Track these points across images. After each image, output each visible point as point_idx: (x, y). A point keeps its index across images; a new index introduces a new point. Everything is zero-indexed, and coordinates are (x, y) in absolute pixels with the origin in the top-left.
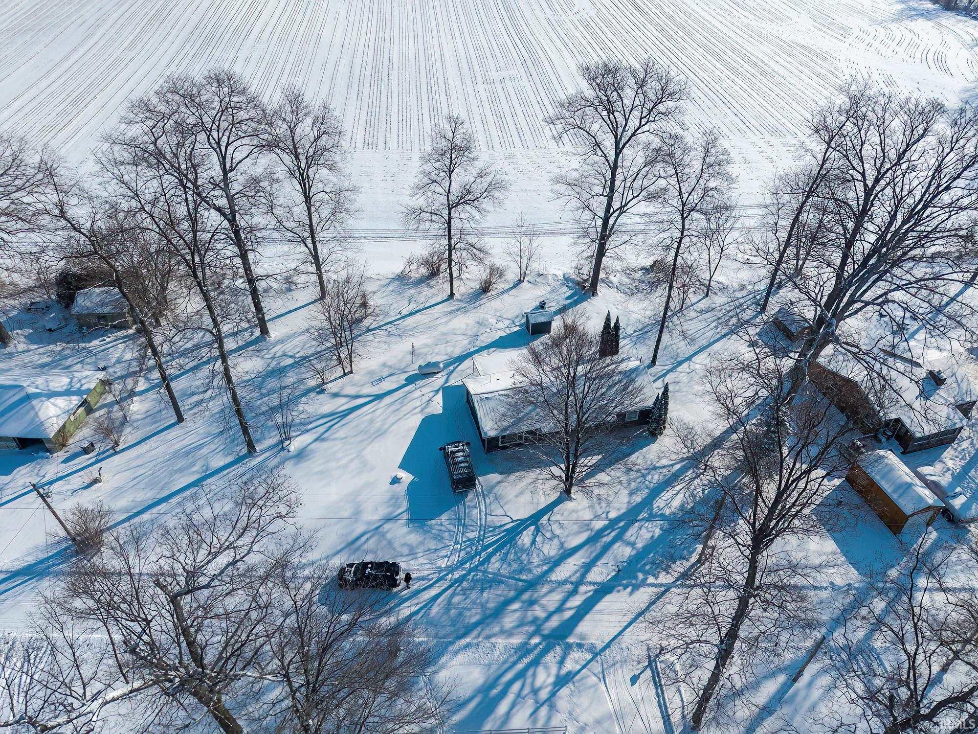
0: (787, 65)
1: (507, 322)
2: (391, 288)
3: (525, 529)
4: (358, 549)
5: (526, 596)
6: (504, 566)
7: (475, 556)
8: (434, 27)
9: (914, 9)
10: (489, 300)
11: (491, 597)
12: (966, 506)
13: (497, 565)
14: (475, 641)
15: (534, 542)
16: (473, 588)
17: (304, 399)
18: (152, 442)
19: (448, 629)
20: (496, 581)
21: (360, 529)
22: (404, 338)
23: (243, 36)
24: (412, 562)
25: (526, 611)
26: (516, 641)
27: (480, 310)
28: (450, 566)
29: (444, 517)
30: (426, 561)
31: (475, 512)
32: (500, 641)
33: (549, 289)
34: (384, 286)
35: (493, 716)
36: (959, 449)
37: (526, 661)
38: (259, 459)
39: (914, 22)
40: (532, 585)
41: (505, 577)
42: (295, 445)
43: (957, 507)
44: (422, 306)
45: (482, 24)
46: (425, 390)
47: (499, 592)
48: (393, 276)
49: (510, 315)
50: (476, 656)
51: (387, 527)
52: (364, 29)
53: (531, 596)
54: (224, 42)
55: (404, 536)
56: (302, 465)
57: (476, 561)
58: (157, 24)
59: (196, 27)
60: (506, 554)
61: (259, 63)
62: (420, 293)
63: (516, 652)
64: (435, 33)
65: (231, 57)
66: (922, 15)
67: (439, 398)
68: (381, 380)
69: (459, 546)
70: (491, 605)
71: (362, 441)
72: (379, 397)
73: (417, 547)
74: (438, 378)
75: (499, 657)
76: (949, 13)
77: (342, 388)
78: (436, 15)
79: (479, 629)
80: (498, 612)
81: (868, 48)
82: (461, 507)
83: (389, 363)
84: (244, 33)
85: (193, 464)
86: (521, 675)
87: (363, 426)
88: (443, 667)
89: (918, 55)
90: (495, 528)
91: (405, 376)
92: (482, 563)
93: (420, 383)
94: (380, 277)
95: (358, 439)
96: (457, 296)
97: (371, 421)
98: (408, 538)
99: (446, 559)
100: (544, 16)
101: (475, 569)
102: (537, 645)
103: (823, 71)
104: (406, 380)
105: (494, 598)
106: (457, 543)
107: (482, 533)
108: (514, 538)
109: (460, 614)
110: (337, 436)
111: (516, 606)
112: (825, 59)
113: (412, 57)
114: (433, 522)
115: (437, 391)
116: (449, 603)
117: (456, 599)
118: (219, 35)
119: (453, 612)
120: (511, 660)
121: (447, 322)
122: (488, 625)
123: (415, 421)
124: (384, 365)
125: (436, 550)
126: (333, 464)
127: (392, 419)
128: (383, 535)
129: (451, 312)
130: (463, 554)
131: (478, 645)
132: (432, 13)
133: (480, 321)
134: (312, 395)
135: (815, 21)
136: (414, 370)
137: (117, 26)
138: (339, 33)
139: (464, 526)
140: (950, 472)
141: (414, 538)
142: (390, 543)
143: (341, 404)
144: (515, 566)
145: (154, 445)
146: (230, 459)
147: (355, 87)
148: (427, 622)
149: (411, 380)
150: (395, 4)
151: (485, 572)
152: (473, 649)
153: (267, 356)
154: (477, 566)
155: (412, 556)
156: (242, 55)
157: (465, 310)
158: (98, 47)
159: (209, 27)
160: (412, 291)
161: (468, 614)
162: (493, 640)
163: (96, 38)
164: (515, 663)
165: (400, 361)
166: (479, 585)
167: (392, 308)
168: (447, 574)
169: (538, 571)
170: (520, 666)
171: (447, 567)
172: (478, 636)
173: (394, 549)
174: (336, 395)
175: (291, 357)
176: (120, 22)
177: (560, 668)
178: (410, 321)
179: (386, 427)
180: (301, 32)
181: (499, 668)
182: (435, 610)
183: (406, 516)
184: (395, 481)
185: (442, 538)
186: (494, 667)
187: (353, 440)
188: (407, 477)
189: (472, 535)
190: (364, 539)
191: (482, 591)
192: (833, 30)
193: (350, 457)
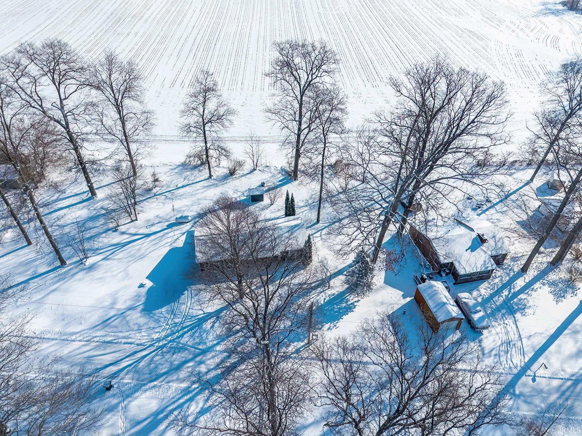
0: (457, 43)
1: (239, 194)
2: (176, 171)
3: (210, 318)
4: (109, 324)
5: (198, 359)
6: (191, 340)
7: (175, 333)
8: (251, 17)
9: (549, 9)
10: (233, 180)
11: (177, 358)
12: (482, 319)
13: (187, 339)
14: (159, 384)
15: (212, 327)
16: (168, 352)
17: (104, 235)
18: (10, 257)
19: (146, 376)
20: (183, 348)
21: (113, 313)
22: (174, 200)
23: (137, 20)
24: (137, 335)
25: (196, 367)
26: (184, 385)
27: (225, 186)
28: (159, 338)
29: (164, 310)
30: (146, 335)
31: (184, 307)
32: (174, 385)
33: (270, 175)
34: (172, 169)
35: (156, 430)
36: (492, 283)
37: (186, 398)
38: (67, 269)
39: (547, 17)
40: (204, 352)
41: (189, 346)
42: (89, 262)
43: (475, 319)
44: (191, 182)
45: (279, 15)
46: (176, 233)
47: (183, 355)
48: (179, 164)
49: (243, 190)
50: (158, 393)
51: (129, 313)
52: (209, 17)
53: (202, 359)
54: (126, 22)
55: (137, 319)
56: (90, 274)
57: (175, 336)
58: (90, 12)
59: (111, 14)
60: (194, 333)
61: (142, 37)
62: (192, 174)
63: (181, 392)
64: (250, 20)
65: (127, 32)
66: (553, 13)
67: (183, 238)
68: (152, 225)
69: (168, 326)
70: (176, 363)
71: (130, 261)
72: (148, 235)
73: (143, 325)
74: (187, 226)
75: (171, 394)
76: (571, 12)
77: (128, 229)
78: (254, 10)
79: (164, 377)
80: (179, 368)
81: (512, 33)
82: (176, 304)
83: (160, 216)
84: (139, 18)
85: (27, 270)
86: (181, 406)
87: (133, 252)
88: (136, 398)
89: (542, 38)
90: (192, 317)
91: (167, 224)
92: (178, 337)
93: (175, 228)
94: (172, 164)
95: (129, 259)
96: (214, 177)
97: (139, 250)
98: (139, 320)
99: (158, 334)
100: (318, 11)
101: (173, 341)
102: (195, 389)
103: (479, 47)
104: (167, 226)
105: (179, 359)
106: (167, 324)
107: (184, 319)
108: (202, 324)
109: (156, 367)
110: (116, 257)
111: (191, 364)
112: (482, 40)
113: (232, 34)
114: (157, 311)
115: (184, 234)
116: (152, 360)
117: (156, 358)
118: (123, 19)
119: (152, 366)
120: (177, 397)
121: (203, 192)
122: (171, 375)
123: (165, 250)
124: (157, 216)
125: (154, 328)
126: (109, 274)
127: (151, 249)
128: (125, 318)
129: (207, 186)
130: (169, 331)
131: (160, 386)
132: (252, 9)
133: (223, 192)
134: (110, 232)
135: (483, 16)
136: (173, 221)
137: (67, 12)
138: (194, 20)
139: (175, 315)
140: (481, 297)
141: (142, 320)
142: (127, 322)
143: (125, 238)
144: (197, 340)
145: (10, 258)
146: (50, 268)
147: (194, 51)
148: (135, 371)
149: (170, 226)
150: (231, 3)
151: (179, 343)
152: (157, 389)
153: (92, 208)
154: (175, 339)
155: (139, 331)
156: (133, 31)
157: (217, 186)
158: (53, 24)
159: (119, 14)
160: (188, 173)
161: (161, 367)
162: (171, 384)
163: (53, 19)
164: (179, 399)
165: (167, 215)
166: (172, 351)
167: (173, 182)
168: (156, 343)
169: (209, 344)
170: (182, 401)
171: (157, 338)
172: (162, 382)
173: (129, 326)
174: (123, 233)
175: (105, 209)
176: (69, 10)
177: (205, 404)
178: (181, 191)
179: (146, 254)
180: (172, 18)
181: (168, 401)
182: (142, 364)
183: (141, 307)
184: (142, 286)
185: (160, 321)
186: (166, 401)
187: (125, 260)
188: (149, 284)
189: (177, 320)
190: (113, 319)
191: (173, 354)
192: (493, 22)
193: (121, 270)
